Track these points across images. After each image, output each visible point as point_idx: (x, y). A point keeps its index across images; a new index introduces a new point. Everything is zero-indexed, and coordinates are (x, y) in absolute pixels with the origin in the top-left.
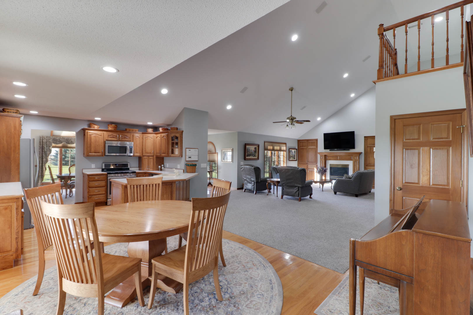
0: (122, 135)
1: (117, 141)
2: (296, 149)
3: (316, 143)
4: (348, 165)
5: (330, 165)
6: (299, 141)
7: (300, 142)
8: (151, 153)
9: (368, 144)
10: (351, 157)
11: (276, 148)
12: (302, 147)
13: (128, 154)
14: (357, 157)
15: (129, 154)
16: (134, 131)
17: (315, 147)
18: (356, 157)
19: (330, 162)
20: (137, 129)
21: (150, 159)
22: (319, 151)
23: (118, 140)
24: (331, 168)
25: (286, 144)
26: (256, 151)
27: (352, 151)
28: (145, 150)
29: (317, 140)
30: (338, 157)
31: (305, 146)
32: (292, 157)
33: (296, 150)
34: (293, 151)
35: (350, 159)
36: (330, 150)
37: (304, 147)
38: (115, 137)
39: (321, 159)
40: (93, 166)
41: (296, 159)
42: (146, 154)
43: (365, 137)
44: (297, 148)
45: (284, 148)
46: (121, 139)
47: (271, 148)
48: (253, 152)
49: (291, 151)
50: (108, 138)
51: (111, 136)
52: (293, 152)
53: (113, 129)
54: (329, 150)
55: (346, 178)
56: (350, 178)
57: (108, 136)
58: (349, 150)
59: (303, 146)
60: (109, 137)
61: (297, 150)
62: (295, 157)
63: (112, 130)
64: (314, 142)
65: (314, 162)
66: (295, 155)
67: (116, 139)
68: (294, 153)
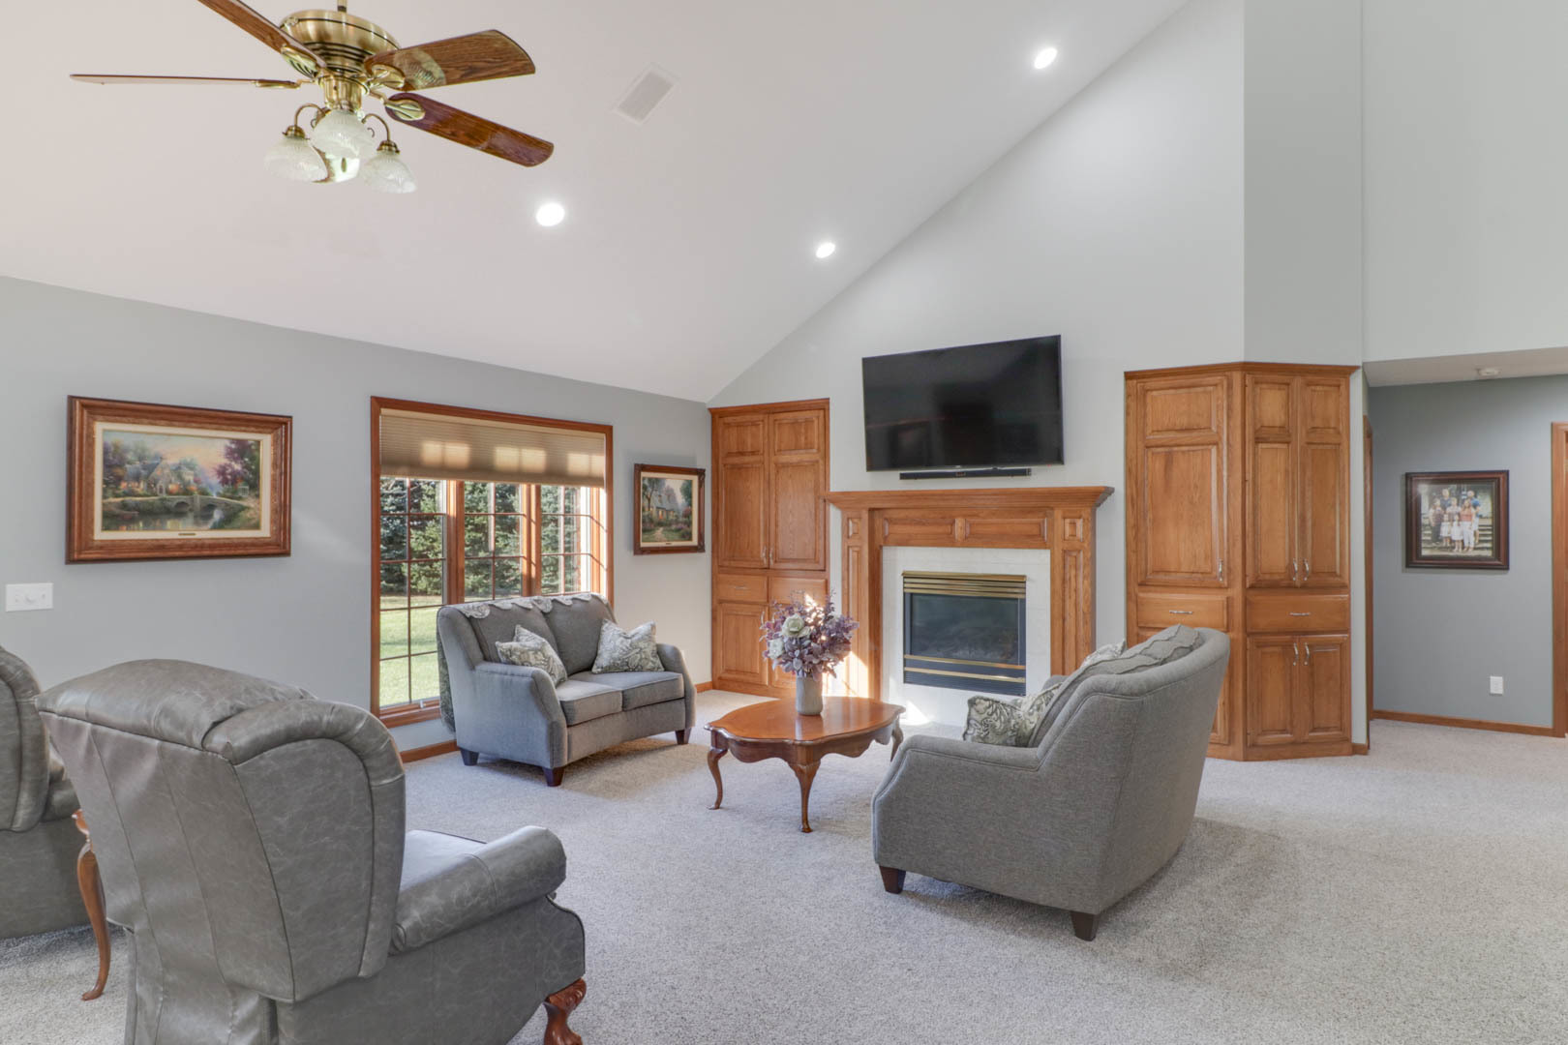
2: (700, 473)
3: (816, 426)
4: (1020, 581)
5: (906, 576)
6: (721, 418)
7: (728, 425)
9: (1149, 431)
10: (1040, 525)
11: (506, 456)
12: (736, 460)
14: (1080, 523)
17: (817, 457)
18: (1073, 524)
19: (905, 561)
22: (837, 483)
24: (910, 600)
25: (607, 430)
26: (257, 473)
27: (1043, 478)
29: (822, 406)
30: (953, 523)
31: (753, 453)
32: (660, 524)
33: (695, 479)
34: (674, 483)
35: (1033, 540)
36: (903, 477)
37: (747, 459)
39: (846, 536)
41: (695, 542)
43: (1129, 376)
44: (704, 462)
45: (585, 460)
47: (458, 453)
48: (215, 480)
49: (654, 482)
52: (670, 494)
54: (895, 474)
55: (984, 740)
56: (1023, 740)
58: (1024, 473)
59: (742, 454)
61: (701, 484)
62: (689, 524)
64: (808, 421)
65: (804, 560)
66: (688, 515)
68: (680, 499)
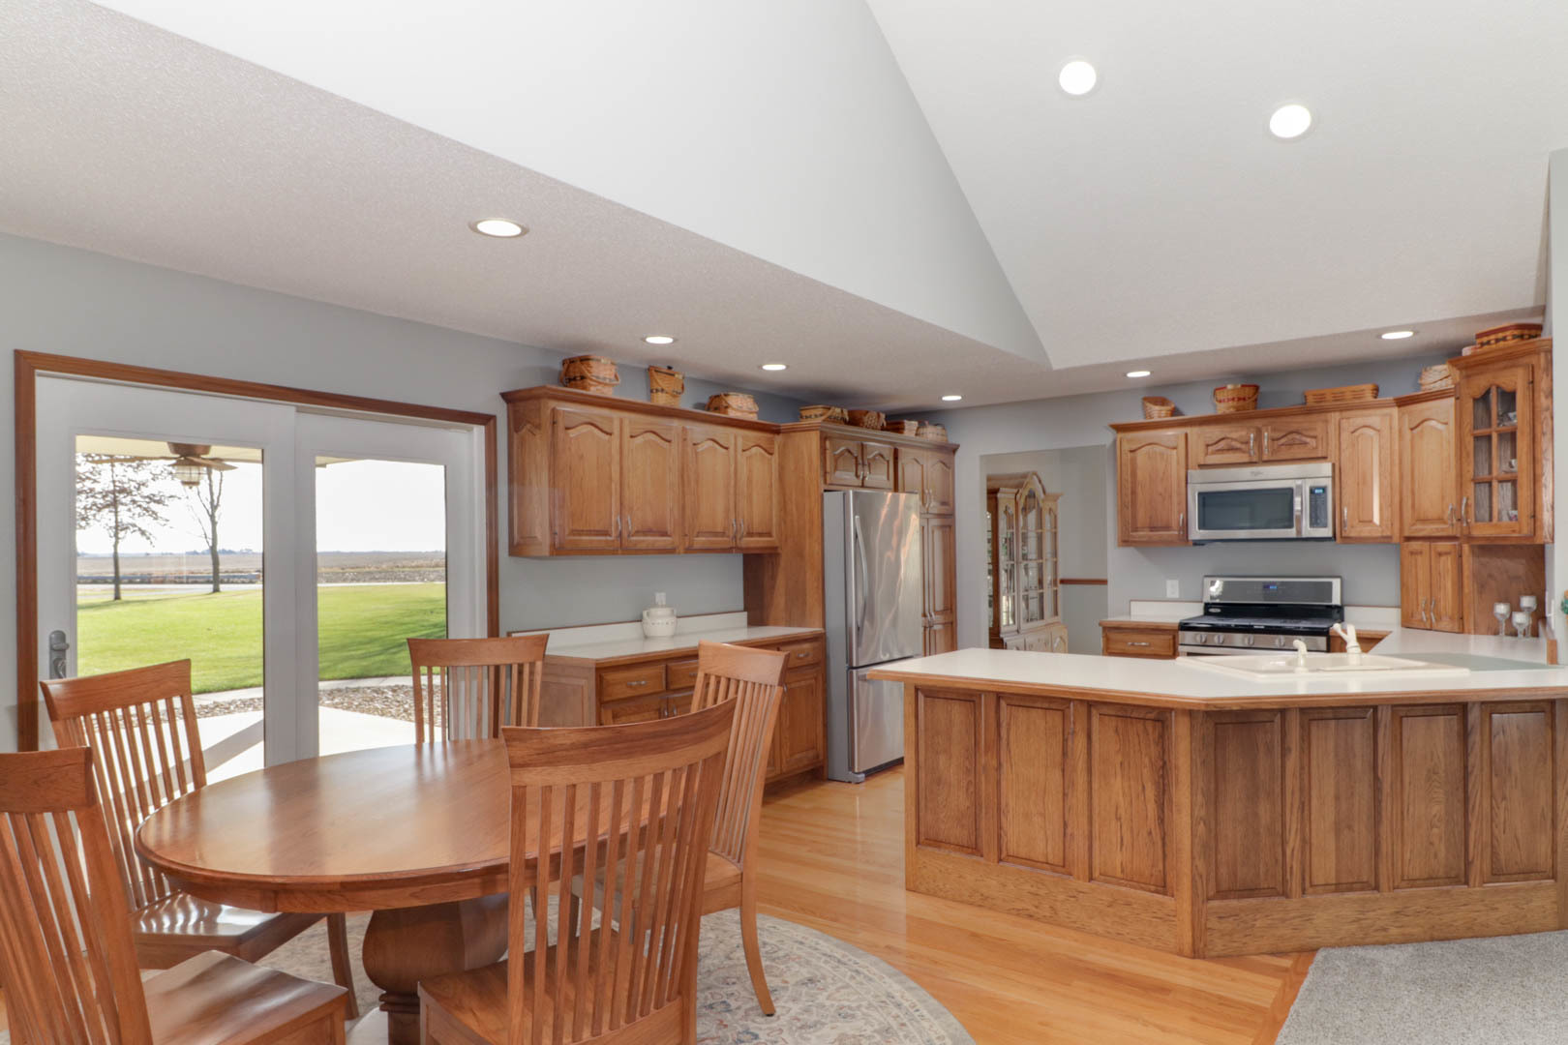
0: (1274, 430)
1: (1251, 463)
8: (1441, 520)
13: (1299, 531)
15: (1308, 531)
16: (1348, 395)
20: (1364, 387)
21: (1440, 554)
23: (1255, 459)
28: (1413, 506)
38: (1238, 445)
40: (1172, 588)
42: (1419, 526)
46: (1274, 452)
50: (1207, 454)
51: (1222, 445)
53: (1232, 410)
57: (1208, 446)
60: (1210, 449)
63: (1227, 412)
67: (1245, 458)
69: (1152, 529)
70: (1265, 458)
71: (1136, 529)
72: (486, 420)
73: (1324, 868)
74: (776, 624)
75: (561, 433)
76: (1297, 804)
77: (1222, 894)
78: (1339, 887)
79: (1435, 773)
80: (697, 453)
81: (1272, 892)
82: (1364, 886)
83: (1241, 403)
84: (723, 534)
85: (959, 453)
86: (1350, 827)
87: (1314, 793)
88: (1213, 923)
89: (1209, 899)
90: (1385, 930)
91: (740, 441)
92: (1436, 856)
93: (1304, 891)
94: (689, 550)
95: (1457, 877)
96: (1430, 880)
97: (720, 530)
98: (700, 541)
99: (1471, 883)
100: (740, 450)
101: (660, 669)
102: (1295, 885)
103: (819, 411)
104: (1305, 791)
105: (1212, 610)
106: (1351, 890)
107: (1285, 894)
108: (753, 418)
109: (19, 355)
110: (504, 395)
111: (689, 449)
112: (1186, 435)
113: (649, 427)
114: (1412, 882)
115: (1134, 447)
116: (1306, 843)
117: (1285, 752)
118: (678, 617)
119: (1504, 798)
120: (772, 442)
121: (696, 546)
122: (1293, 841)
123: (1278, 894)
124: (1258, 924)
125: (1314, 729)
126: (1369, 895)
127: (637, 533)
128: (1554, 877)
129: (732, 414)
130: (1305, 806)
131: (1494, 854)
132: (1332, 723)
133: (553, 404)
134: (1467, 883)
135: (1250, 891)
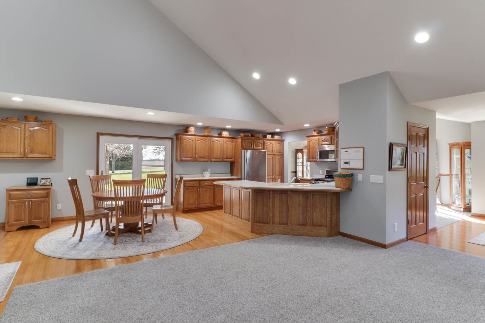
1: (329, 144)
51: (325, 140)
53: (327, 133)
60: (323, 141)
69: (313, 158)
70: (332, 143)
71: (310, 159)
72: (172, 139)
73: (277, 219)
74: (234, 176)
75: (182, 141)
76: (272, 208)
77: (257, 222)
78: (280, 224)
79: (300, 205)
80: (213, 143)
81: (267, 223)
82: (285, 224)
83: (329, 131)
84: (220, 158)
85: (285, 141)
86: (282, 213)
87: (275, 206)
88: (255, 227)
89: (255, 223)
90: (289, 232)
91: (224, 141)
92: (300, 220)
93: (273, 224)
94: (211, 161)
95: (305, 225)
96: (299, 224)
97: (219, 157)
98: (213, 160)
99: (308, 226)
100: (224, 142)
101: (198, 182)
102: (271, 222)
103: (242, 134)
104: (273, 206)
105: (326, 177)
106: (283, 224)
107: (269, 224)
108: (228, 136)
109: (98, 133)
110: (175, 134)
111: (211, 143)
112: (319, 138)
113: (203, 139)
114: (295, 224)
115: (310, 141)
116: (273, 215)
117: (270, 198)
118: (211, 174)
119: (315, 211)
120: (233, 140)
121: (212, 160)
122: (271, 214)
123: (268, 224)
124: (264, 228)
125: (275, 195)
126: (286, 226)
127: (199, 158)
128: (326, 227)
129: (223, 136)
130: (273, 209)
131: (313, 221)
132: (279, 194)
133: (180, 136)
134: (307, 226)
135: (263, 222)
